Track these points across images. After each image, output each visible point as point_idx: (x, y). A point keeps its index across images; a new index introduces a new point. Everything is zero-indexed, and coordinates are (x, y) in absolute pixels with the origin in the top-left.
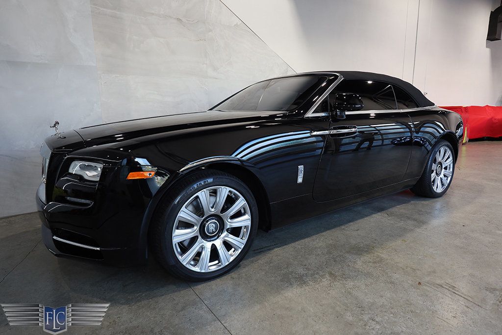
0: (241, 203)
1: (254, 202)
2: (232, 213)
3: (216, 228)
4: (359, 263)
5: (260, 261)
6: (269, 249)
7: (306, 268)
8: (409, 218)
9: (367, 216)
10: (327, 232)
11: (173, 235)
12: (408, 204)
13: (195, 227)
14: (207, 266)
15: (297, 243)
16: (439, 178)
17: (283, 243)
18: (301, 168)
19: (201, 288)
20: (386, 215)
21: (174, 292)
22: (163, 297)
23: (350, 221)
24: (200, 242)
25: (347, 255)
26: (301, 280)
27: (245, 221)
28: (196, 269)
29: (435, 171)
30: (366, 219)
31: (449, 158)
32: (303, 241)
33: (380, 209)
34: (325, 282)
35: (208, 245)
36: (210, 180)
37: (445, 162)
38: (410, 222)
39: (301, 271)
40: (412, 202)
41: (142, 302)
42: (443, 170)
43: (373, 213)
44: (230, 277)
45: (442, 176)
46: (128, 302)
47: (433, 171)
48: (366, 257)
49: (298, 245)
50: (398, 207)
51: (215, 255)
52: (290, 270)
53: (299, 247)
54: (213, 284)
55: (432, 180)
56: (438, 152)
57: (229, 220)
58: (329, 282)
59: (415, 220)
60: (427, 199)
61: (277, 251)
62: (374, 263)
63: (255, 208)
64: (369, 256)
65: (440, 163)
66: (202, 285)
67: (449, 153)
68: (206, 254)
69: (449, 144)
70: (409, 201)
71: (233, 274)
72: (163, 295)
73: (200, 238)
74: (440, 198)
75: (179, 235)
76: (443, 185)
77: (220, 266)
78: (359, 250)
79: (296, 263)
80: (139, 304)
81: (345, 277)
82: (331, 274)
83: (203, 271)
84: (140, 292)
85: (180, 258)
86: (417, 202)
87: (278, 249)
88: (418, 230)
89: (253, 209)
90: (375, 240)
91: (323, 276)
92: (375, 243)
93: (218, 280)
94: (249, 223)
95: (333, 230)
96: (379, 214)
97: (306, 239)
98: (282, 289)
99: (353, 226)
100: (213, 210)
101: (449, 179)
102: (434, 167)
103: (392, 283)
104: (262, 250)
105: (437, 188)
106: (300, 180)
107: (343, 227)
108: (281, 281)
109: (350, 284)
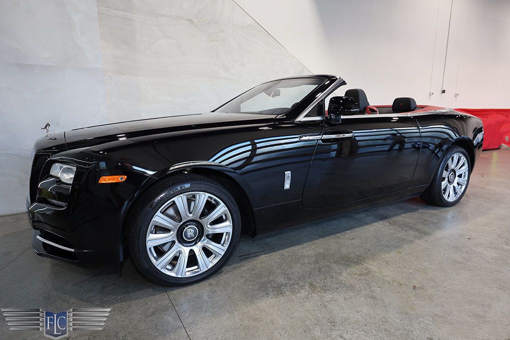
1: (236, 208)
4: (345, 274)
5: (243, 268)
6: (256, 255)
7: (287, 278)
8: (411, 228)
9: (367, 224)
10: (320, 240)
11: (147, 239)
12: (414, 213)
13: (172, 233)
14: (183, 271)
15: (286, 250)
17: (273, 249)
18: (288, 173)
19: (176, 293)
21: (150, 295)
22: (137, 301)
25: (334, 266)
26: (279, 290)
29: (447, 179)
30: (365, 227)
32: (292, 248)
33: (383, 218)
34: (303, 293)
35: (186, 250)
36: (187, 186)
37: (459, 169)
38: (412, 233)
39: (281, 280)
40: (420, 211)
41: (116, 305)
42: (457, 178)
43: (374, 221)
44: (208, 283)
48: (355, 269)
49: (286, 252)
50: (404, 215)
52: (271, 279)
53: (287, 254)
54: (189, 289)
56: (450, 159)
57: (209, 226)
58: (307, 294)
59: (417, 230)
60: (437, 208)
61: (264, 257)
62: (360, 275)
63: (238, 215)
64: (357, 267)
65: (454, 171)
66: (178, 290)
67: (463, 159)
70: (417, 210)
71: (212, 280)
72: (137, 299)
74: (452, 208)
76: (456, 193)
77: (199, 272)
78: (347, 261)
79: (279, 271)
81: (325, 289)
82: (311, 285)
83: (179, 276)
84: (117, 294)
86: (426, 211)
87: (265, 255)
88: (418, 242)
89: (235, 215)
90: (369, 250)
91: (302, 287)
92: (367, 254)
93: (196, 286)
95: (327, 238)
96: (381, 222)
97: (297, 247)
99: (349, 234)
100: (191, 215)
102: (445, 174)
103: (373, 297)
104: (248, 256)
105: (449, 196)
106: (287, 186)
107: (338, 235)
108: (259, 290)
109: (328, 296)
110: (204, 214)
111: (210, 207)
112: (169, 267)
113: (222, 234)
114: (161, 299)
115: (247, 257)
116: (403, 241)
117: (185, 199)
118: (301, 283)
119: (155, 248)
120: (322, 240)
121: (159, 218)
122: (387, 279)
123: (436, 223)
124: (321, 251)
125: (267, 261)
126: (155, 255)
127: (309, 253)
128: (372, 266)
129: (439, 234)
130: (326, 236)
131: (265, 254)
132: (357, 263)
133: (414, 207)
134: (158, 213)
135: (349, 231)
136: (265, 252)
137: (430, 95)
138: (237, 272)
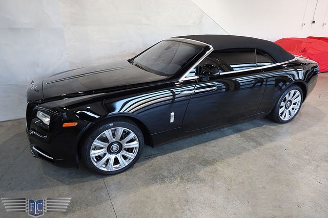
0: (132, 135)
2: (127, 141)
3: (117, 149)
4: (202, 172)
8: (253, 140)
9: (227, 136)
13: (104, 149)
16: (288, 110)
19: (108, 179)
20: (240, 136)
23: (213, 139)
24: (108, 156)
25: (198, 166)
26: (163, 180)
27: (135, 144)
28: (105, 169)
30: (225, 138)
31: (298, 96)
33: (239, 131)
34: (176, 183)
35: (112, 157)
36: (112, 124)
38: (252, 143)
39: (166, 174)
40: (264, 126)
43: (232, 134)
45: (290, 109)
46: (69, 184)
47: (282, 107)
48: (209, 168)
49: (173, 155)
50: (252, 129)
51: (116, 161)
55: (280, 113)
57: (125, 144)
59: (256, 142)
61: (159, 158)
68: (112, 161)
69: (299, 88)
71: (128, 172)
73: (107, 153)
75: (94, 153)
78: (206, 162)
79: (166, 168)
80: (74, 185)
81: (189, 181)
85: (95, 164)
88: (253, 151)
89: (140, 138)
90: (221, 155)
91: (176, 179)
92: (219, 158)
93: (119, 175)
94: (137, 146)
95: (199, 145)
96: (236, 135)
97: (179, 151)
98: (150, 185)
99: (213, 143)
101: (297, 111)
103: (213, 188)
106: (172, 121)
107: (206, 144)
108: (152, 179)
109: (189, 185)
110: (122, 138)
111: (126, 134)
112: (104, 166)
113: (133, 148)
114: (100, 182)
115: (149, 157)
116: (244, 149)
117: (110, 132)
118: (176, 176)
119: (96, 157)
120: (196, 147)
121: (97, 143)
122: (225, 176)
123: (271, 136)
124: (193, 155)
125: (160, 161)
126: (96, 160)
127: (186, 156)
128: (219, 166)
129: (268, 145)
130: (199, 144)
131: (160, 155)
132: (211, 164)
133: (262, 123)
134: (96, 140)
135: (213, 141)
136: (160, 154)
137: (303, 25)
138: (142, 167)
